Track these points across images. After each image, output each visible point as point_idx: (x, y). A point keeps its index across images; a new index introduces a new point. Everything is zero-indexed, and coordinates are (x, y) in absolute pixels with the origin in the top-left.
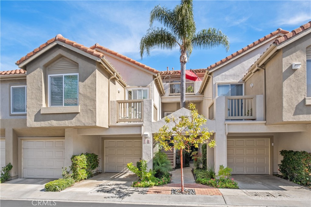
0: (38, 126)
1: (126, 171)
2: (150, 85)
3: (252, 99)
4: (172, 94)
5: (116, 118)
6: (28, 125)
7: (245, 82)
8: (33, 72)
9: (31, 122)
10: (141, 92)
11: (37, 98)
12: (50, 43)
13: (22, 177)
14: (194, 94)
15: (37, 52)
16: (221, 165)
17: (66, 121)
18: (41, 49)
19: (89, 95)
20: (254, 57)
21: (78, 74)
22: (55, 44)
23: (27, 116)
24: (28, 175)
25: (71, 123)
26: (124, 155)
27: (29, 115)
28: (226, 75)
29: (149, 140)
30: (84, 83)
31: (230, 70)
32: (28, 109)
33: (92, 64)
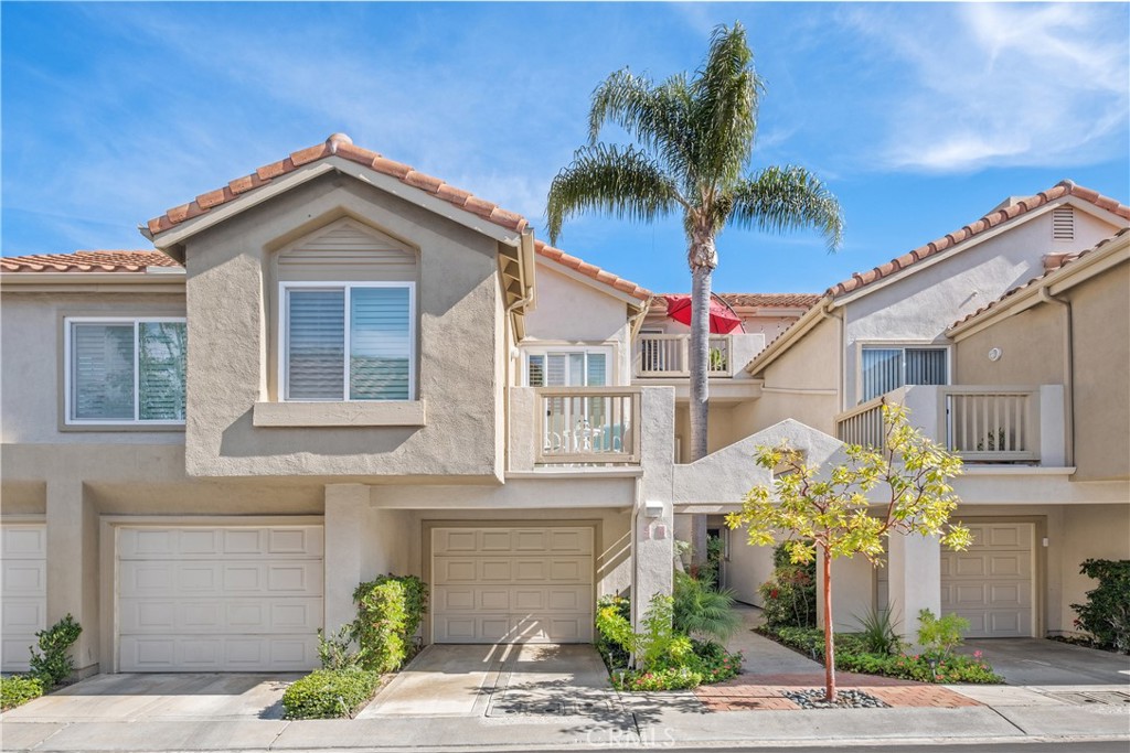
0: (240, 474)
1: (518, 638)
2: (615, 337)
3: (1025, 396)
4: (648, 373)
5: (532, 449)
6: (192, 468)
7: (957, 344)
8: (217, 269)
9: (205, 457)
10: (583, 362)
11: (236, 365)
12: (301, 162)
13: (115, 668)
14: (730, 375)
15: (241, 193)
16: (924, 608)
17: (367, 457)
18: (259, 182)
19: (463, 361)
20: (983, 266)
21: (412, 285)
22: (324, 167)
23: (189, 435)
24: (141, 662)
25: (387, 463)
26: (513, 581)
27: (197, 431)
28: (889, 318)
29: (663, 528)
30: (444, 320)
31: (904, 302)
32: (195, 406)
33: (481, 251)
